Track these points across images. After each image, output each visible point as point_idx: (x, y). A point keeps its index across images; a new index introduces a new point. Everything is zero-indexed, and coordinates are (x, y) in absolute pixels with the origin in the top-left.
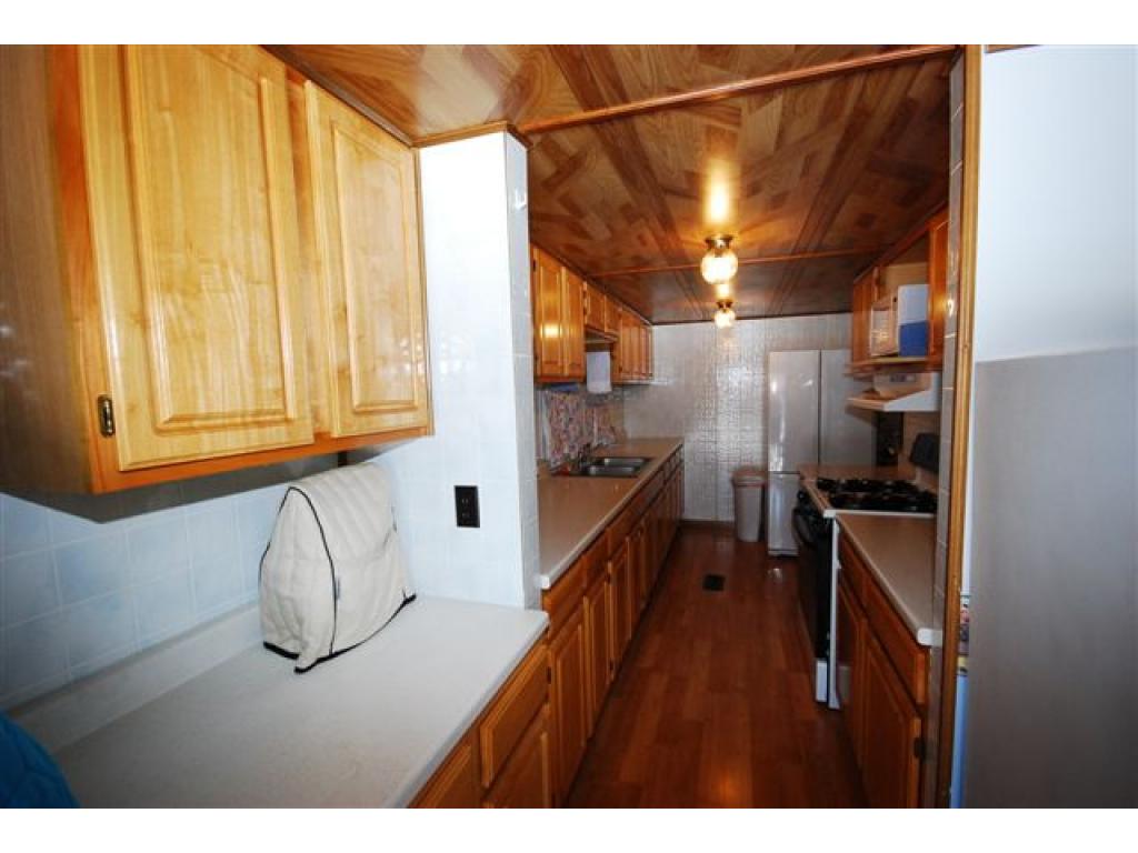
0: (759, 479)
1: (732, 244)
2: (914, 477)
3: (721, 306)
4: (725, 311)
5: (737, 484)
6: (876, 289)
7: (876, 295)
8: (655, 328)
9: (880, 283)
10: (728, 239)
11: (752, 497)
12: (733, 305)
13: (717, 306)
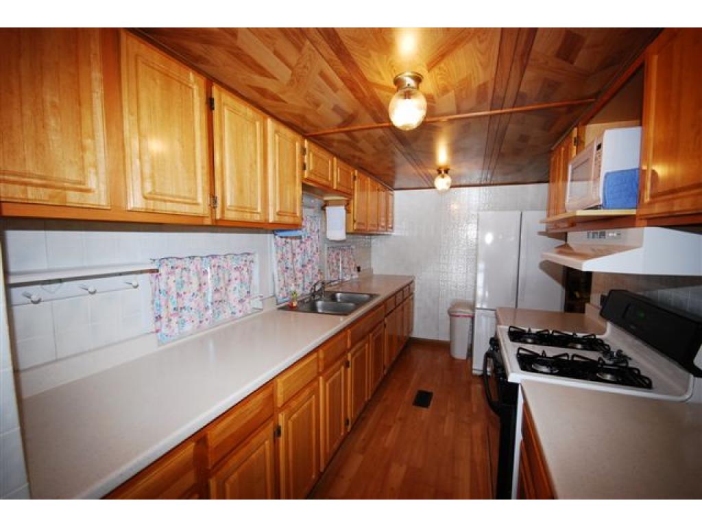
0: (469, 312)
1: (422, 85)
2: (603, 332)
3: (440, 172)
4: (443, 177)
5: (452, 315)
6: (575, 147)
7: (574, 151)
8: (396, 193)
9: (579, 142)
10: (418, 79)
11: (463, 324)
12: (449, 172)
13: (437, 172)
